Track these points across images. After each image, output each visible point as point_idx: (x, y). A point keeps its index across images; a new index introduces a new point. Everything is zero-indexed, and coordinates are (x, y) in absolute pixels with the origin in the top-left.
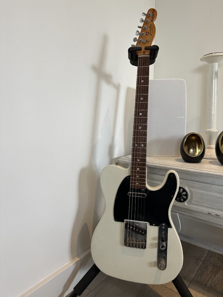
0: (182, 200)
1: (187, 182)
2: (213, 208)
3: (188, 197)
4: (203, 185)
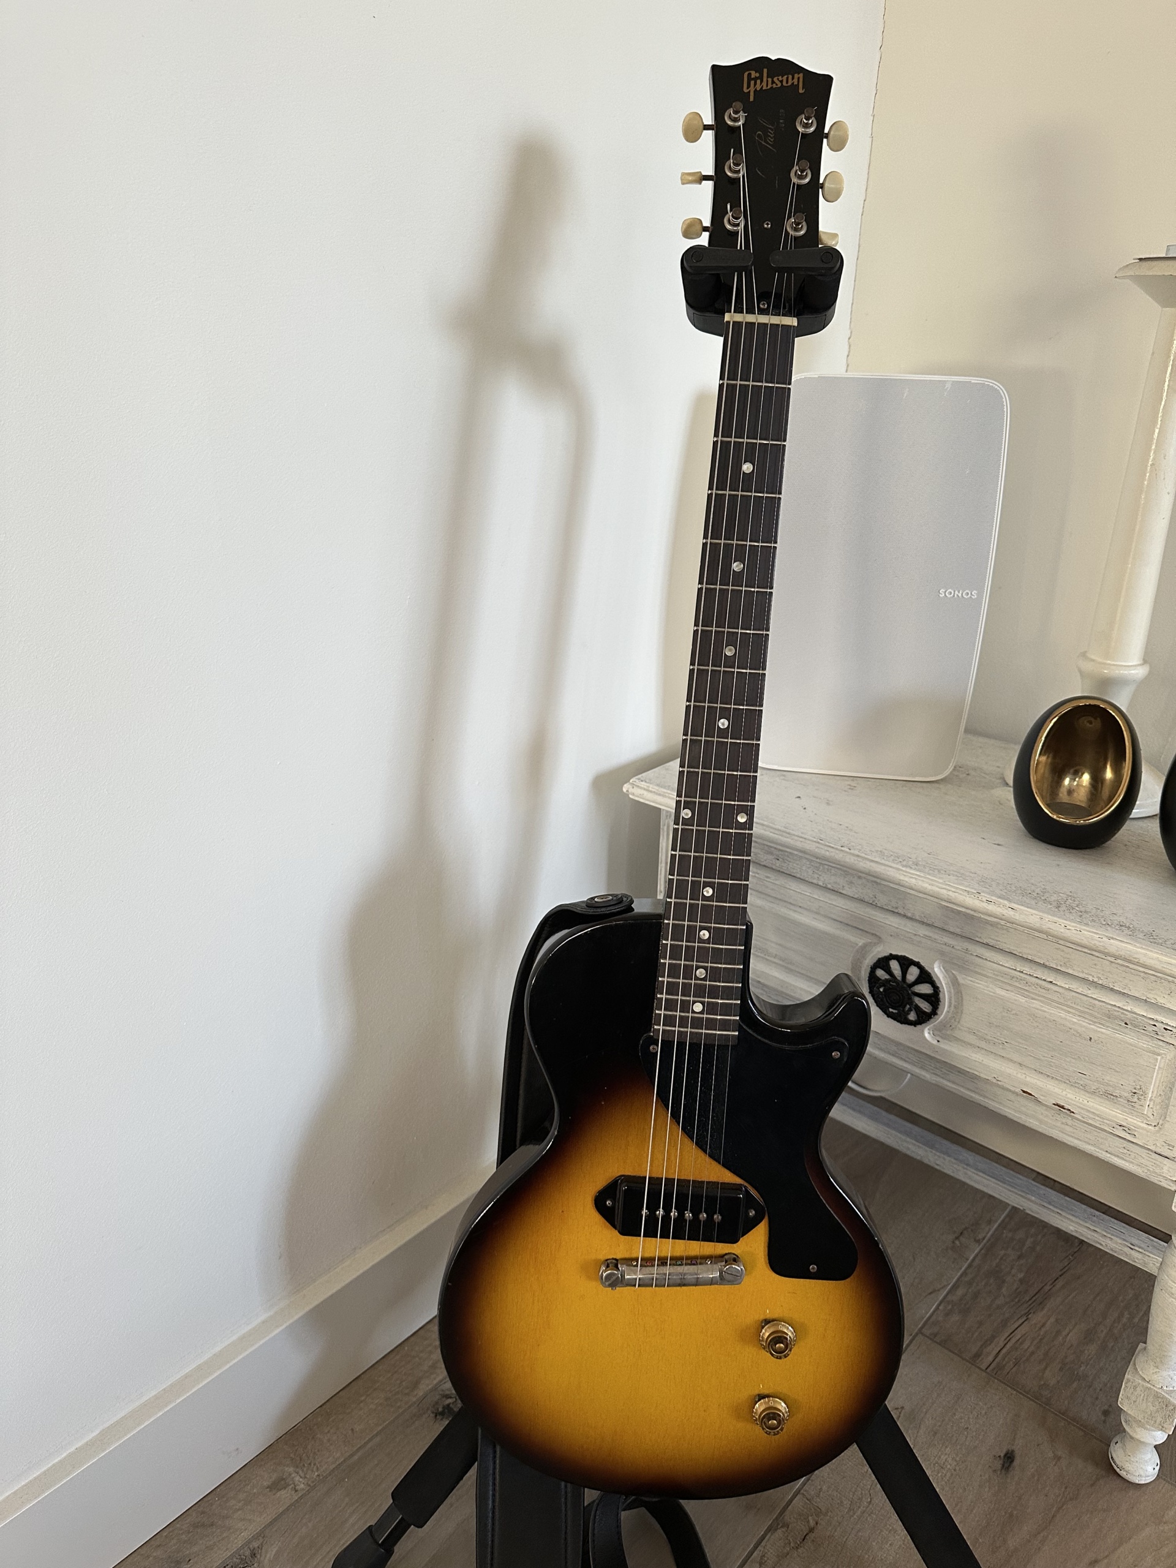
0: (912, 1016)
1: (943, 944)
2: (1048, 1076)
3: (940, 1007)
4: (1015, 970)
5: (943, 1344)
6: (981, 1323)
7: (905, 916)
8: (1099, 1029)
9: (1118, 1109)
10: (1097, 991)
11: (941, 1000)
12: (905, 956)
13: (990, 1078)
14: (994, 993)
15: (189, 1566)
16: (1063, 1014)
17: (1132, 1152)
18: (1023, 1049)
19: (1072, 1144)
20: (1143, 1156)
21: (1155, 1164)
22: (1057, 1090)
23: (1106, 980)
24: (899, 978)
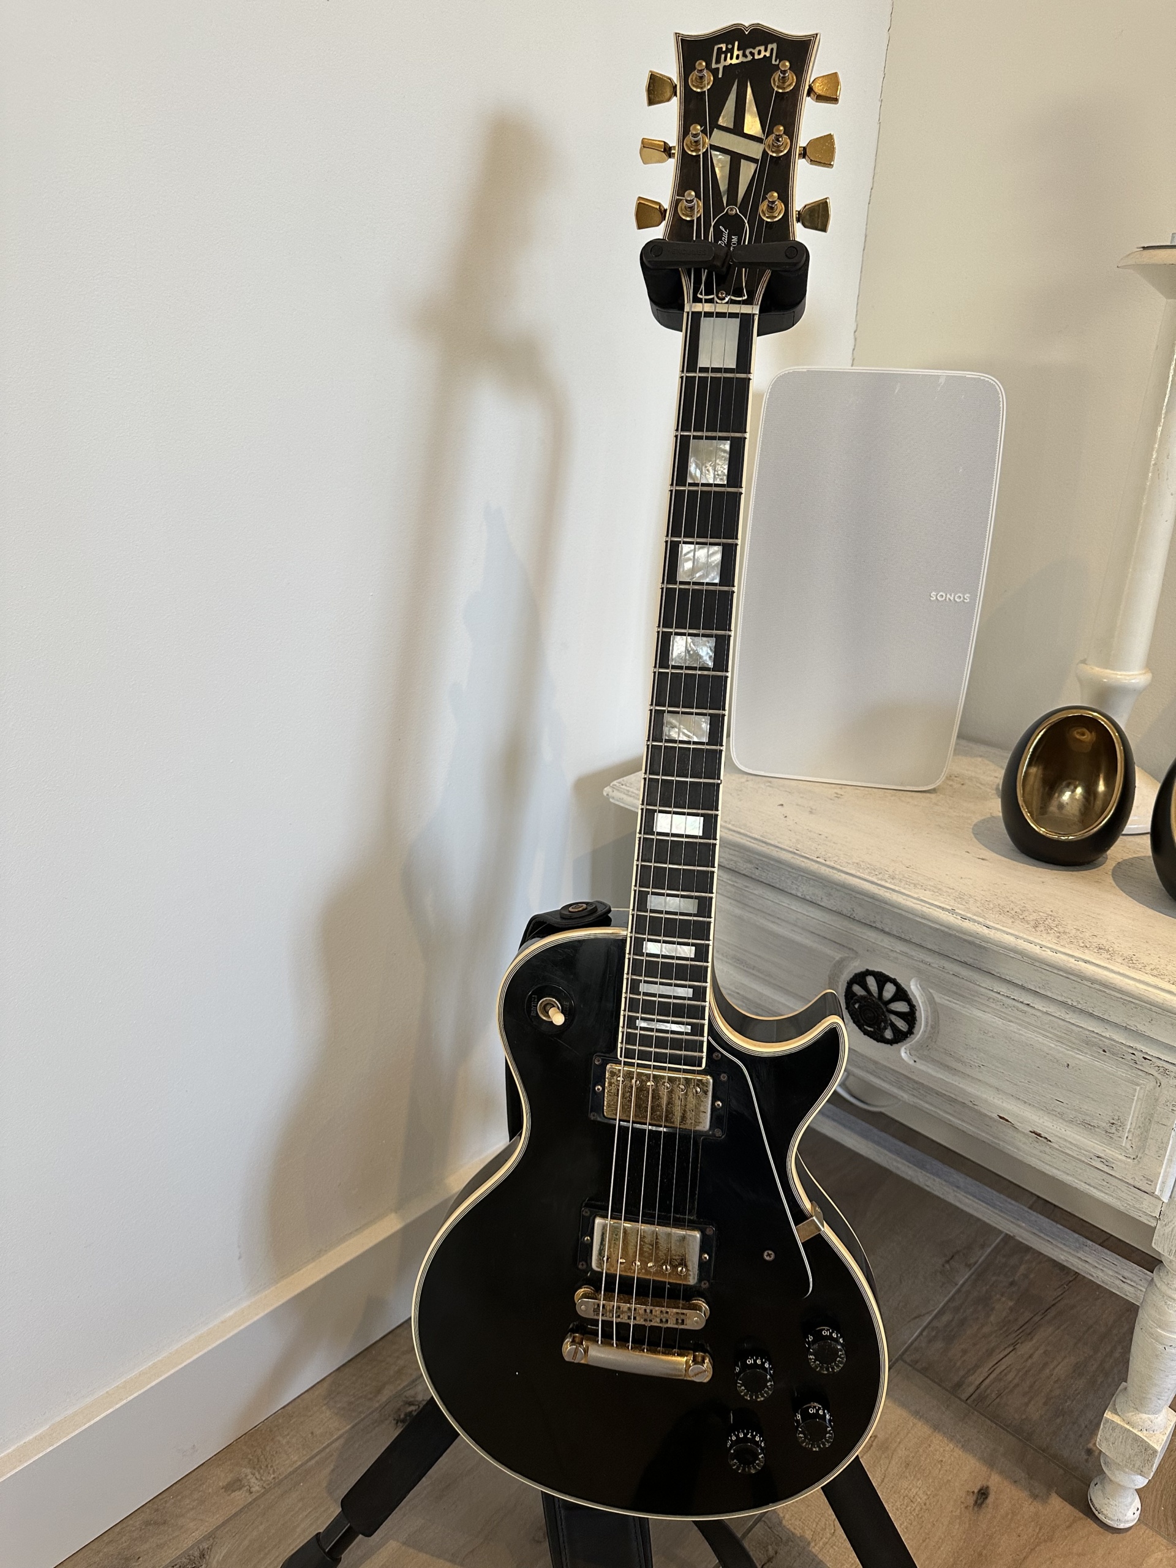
1: (919, 961)
2: (1025, 1102)
3: (917, 1026)
4: (992, 990)
5: (924, 1371)
6: (965, 1352)
7: (883, 931)
8: (1078, 1056)
9: (1096, 1139)
10: (1075, 1016)
11: (917, 1019)
12: (881, 972)
13: (966, 1102)
14: (970, 1014)
15: (137, 1564)
16: (1041, 1039)
17: (1111, 1184)
18: (999, 1073)
19: (1050, 1174)
20: (1123, 1189)
21: (1135, 1198)
22: (1035, 1118)
23: (1085, 1004)
24: (876, 994)
